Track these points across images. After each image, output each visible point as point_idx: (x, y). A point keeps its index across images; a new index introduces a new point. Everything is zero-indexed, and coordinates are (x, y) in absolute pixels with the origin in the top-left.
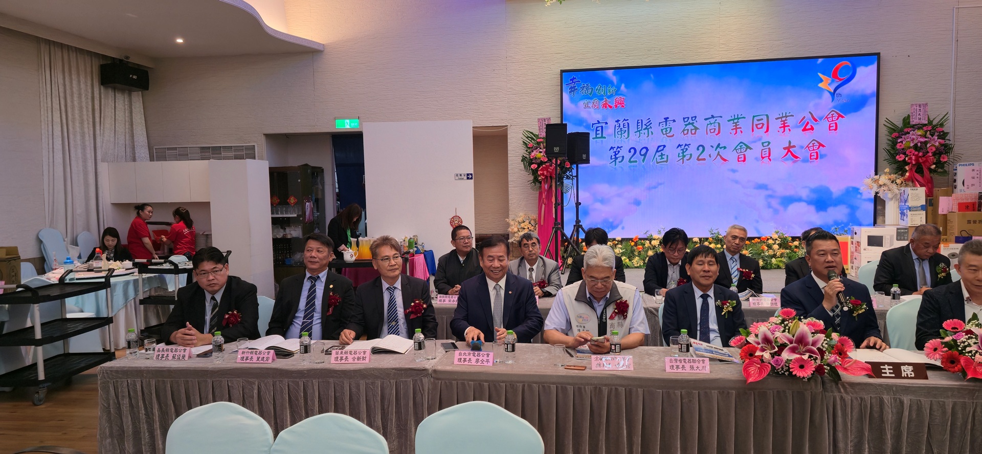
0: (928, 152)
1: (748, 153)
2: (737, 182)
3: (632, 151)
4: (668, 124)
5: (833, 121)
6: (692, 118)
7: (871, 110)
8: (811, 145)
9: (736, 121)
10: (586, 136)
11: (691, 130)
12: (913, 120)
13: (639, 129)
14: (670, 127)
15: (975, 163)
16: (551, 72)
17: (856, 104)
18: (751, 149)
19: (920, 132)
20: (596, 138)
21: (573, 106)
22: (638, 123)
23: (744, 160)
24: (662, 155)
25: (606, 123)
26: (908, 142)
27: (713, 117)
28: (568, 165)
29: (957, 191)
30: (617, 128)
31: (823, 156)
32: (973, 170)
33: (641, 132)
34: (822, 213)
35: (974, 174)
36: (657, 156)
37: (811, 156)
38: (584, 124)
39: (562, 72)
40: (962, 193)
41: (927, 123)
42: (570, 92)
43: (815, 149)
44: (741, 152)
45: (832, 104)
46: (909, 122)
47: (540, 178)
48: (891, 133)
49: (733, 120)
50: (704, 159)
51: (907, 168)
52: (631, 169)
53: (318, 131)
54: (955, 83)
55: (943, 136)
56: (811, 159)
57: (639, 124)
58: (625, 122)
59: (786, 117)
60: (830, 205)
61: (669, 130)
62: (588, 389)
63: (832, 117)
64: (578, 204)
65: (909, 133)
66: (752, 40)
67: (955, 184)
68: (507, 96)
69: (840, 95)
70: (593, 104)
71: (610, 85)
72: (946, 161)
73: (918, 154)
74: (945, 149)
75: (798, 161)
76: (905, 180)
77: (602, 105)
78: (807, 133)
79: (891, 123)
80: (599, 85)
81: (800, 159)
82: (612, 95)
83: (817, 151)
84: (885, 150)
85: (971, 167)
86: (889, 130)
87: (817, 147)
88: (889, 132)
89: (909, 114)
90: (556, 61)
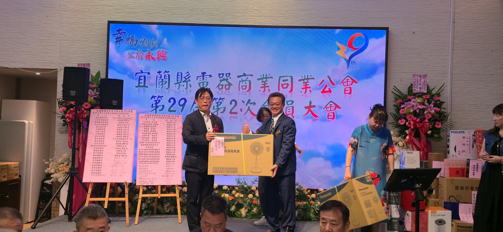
0: (425, 119)
3: (172, 101)
4: (205, 78)
5: (348, 85)
6: (226, 74)
8: (329, 106)
9: (264, 80)
10: (120, 84)
11: (226, 85)
12: (415, 89)
13: (179, 81)
14: (206, 81)
15: (465, 131)
16: (101, 22)
17: (368, 72)
19: (419, 100)
20: (139, 86)
21: (118, 55)
22: (178, 75)
25: (149, 73)
26: (408, 108)
27: (245, 75)
29: (449, 156)
30: (158, 79)
31: (339, 117)
32: (464, 138)
35: (465, 141)
36: (194, 107)
37: (328, 116)
38: (128, 73)
40: (455, 158)
41: (426, 92)
42: (116, 42)
43: (332, 109)
45: (348, 71)
46: (412, 91)
48: (396, 99)
50: (236, 113)
51: (407, 132)
54: (452, 59)
55: (439, 104)
56: (328, 118)
57: (179, 77)
58: (166, 73)
59: (308, 79)
61: (205, 83)
63: (347, 82)
65: (410, 100)
66: (282, 9)
67: (448, 149)
68: (59, 41)
69: (354, 63)
70: (137, 55)
71: (154, 39)
72: (440, 128)
73: (416, 120)
74: (440, 117)
75: (317, 119)
76: (406, 143)
77: (145, 56)
78: (325, 95)
79: (398, 91)
80: (143, 38)
81: (319, 118)
82: (155, 47)
83: (334, 111)
84: (391, 115)
85: (462, 135)
86: (396, 96)
87: (334, 108)
88: (395, 98)
89: (413, 83)
90: (107, 13)
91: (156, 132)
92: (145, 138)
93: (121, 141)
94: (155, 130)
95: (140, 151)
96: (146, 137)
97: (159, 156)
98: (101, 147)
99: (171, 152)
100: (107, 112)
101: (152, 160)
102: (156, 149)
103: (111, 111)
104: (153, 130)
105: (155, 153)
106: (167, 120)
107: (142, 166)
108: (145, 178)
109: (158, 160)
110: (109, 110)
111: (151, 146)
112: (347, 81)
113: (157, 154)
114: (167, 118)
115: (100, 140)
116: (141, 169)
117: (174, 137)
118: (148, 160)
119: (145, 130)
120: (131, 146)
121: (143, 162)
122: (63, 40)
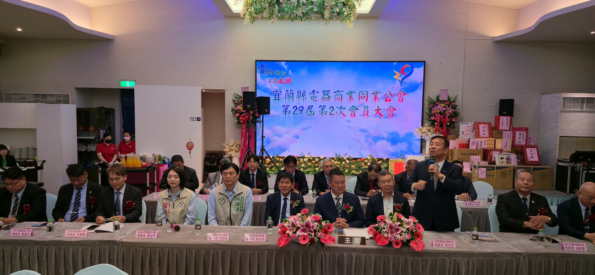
0: (446, 116)
1: (357, 112)
2: (350, 128)
3: (295, 108)
4: (314, 94)
5: (401, 96)
6: (327, 91)
7: (420, 91)
8: (389, 109)
9: (350, 94)
10: (268, 99)
11: (327, 98)
12: (441, 98)
13: (298, 96)
14: (315, 96)
15: (469, 123)
16: (251, 60)
17: (413, 88)
18: (358, 110)
19: (443, 105)
20: (275, 99)
21: (262, 81)
22: (298, 93)
23: (354, 116)
24: (311, 111)
25: (281, 92)
26: (436, 110)
27: (338, 91)
28: (257, 115)
29: (460, 137)
30: (287, 95)
31: (395, 115)
32: (468, 126)
33: (300, 97)
34: (394, 146)
35: (468, 128)
36: (308, 112)
37: (389, 115)
38: (269, 92)
39: (256, 61)
40: (462, 138)
41: (447, 100)
42: (261, 73)
44: (353, 111)
45: (400, 88)
46: (439, 99)
47: (241, 122)
48: (430, 104)
49: (349, 93)
50: (333, 114)
51: (436, 124)
52: (294, 118)
53: (109, 87)
54: (463, 79)
55: (454, 107)
56: (389, 116)
58: (291, 91)
59: (377, 93)
60: (399, 142)
61: (315, 97)
62: (203, 251)
63: (401, 94)
64: (263, 137)
65: (438, 105)
66: (361, 50)
67: (459, 133)
68: (225, 73)
69: (405, 83)
70: (274, 80)
71: (283, 71)
72: (455, 121)
73: (441, 117)
74: (455, 115)
75: (382, 117)
76: (435, 129)
77: (279, 81)
78: (387, 102)
79: (431, 99)
80: (277, 70)
81: (384, 116)
82: (284, 76)
83: (392, 112)
84: (426, 114)
85: (467, 125)
86: (429, 102)
87: (392, 110)
89: (439, 94)
90: (253, 55)
122: (227, 72)
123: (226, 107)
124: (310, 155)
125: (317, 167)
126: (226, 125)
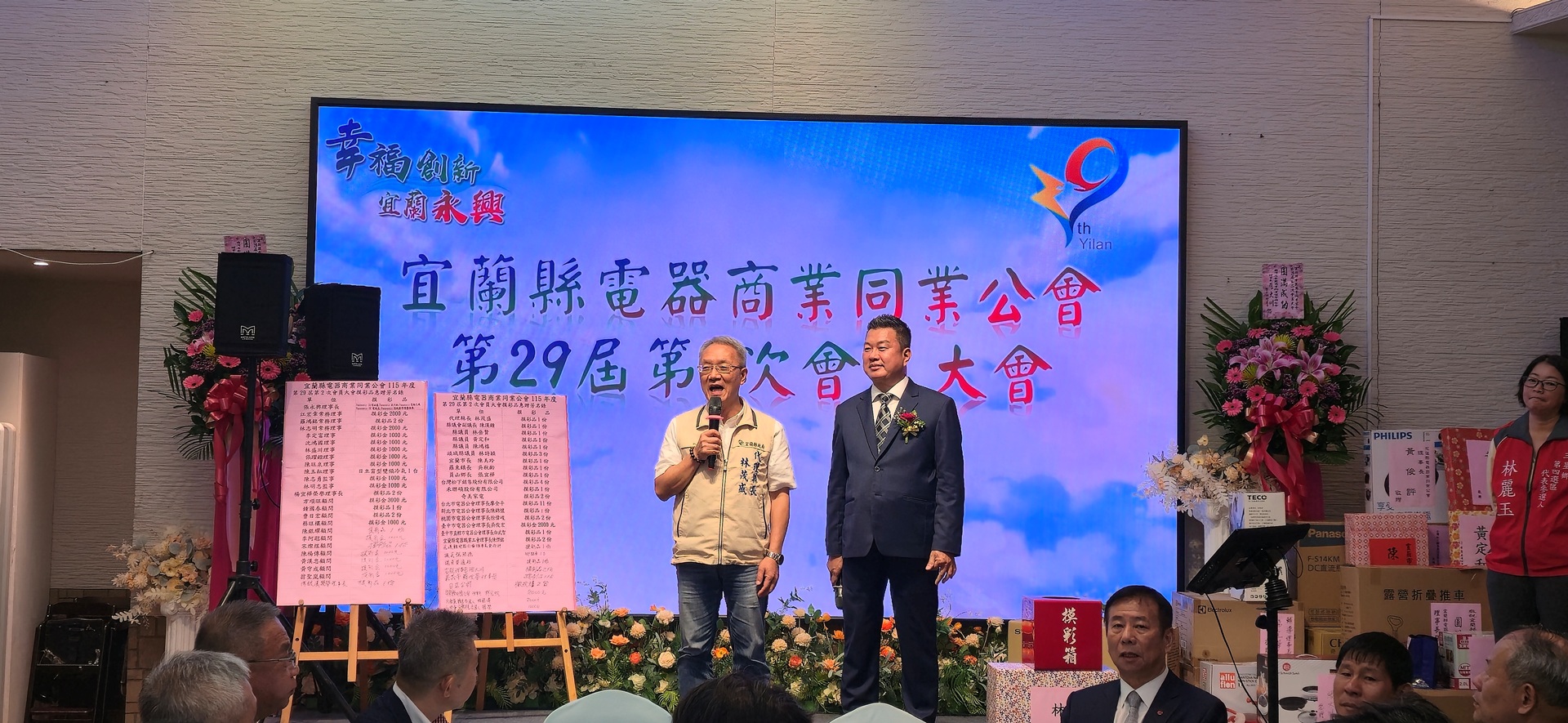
0: (1299, 397)
3: (523, 350)
4: (627, 279)
5: (1068, 297)
6: (694, 265)
7: (1163, 274)
8: (1013, 360)
9: (813, 282)
10: (369, 298)
11: (693, 300)
12: (1270, 307)
13: (542, 289)
14: (632, 287)
15: (1415, 433)
16: (289, 101)
17: (1127, 257)
19: (1282, 341)
20: (416, 305)
21: (345, 207)
22: (540, 270)
24: (608, 367)
25: (447, 265)
26: (1248, 366)
27: (752, 266)
29: (1373, 505)
30: (477, 281)
31: (1045, 394)
32: (1410, 451)
33: (549, 296)
35: (1412, 461)
36: (592, 370)
37: (1012, 391)
38: (380, 263)
39: (317, 102)
40: (1385, 512)
41: (1301, 316)
42: (339, 165)
43: (1022, 372)
44: (828, 371)
45: (1065, 253)
46: (1260, 313)
47: (212, 421)
48: (1215, 339)
49: (807, 279)
51: (1248, 436)
54: (1377, 215)
55: (1338, 354)
56: (1012, 400)
57: (543, 274)
58: (502, 264)
59: (948, 279)
60: (1065, 533)
61: (628, 295)
63: (1068, 287)
65: (1255, 342)
66: (864, 61)
67: (1367, 486)
68: (145, 162)
69: (1087, 228)
70: (408, 206)
71: (461, 156)
72: (1344, 424)
73: (1274, 400)
74: (1343, 390)
75: (979, 403)
76: (1245, 469)
77: (436, 210)
78: (1001, 327)
79: (1220, 314)
80: (427, 152)
81: (984, 399)
82: (464, 182)
83: (1029, 377)
84: (1200, 385)
85: (1405, 443)
86: (1213, 329)
87: (1029, 366)
88: (1210, 336)
89: (1261, 289)
90: (304, 72)
91: (490, 450)
92: (457, 467)
93: (384, 478)
94: (487, 443)
95: (446, 508)
96: (460, 464)
97: (504, 522)
98: (324, 497)
99: (537, 511)
100: (338, 390)
101: (482, 536)
102: (492, 503)
103: (349, 386)
104: (481, 443)
105: (490, 515)
106: (519, 412)
107: (454, 555)
108: (465, 589)
109: (500, 536)
110: (343, 382)
111: (479, 493)
112: (1065, 284)
113: (498, 517)
114: (521, 404)
115: (322, 475)
116: (450, 562)
117: (546, 465)
118: (472, 537)
119: (455, 443)
120: (415, 492)
121: (456, 543)
122: (158, 158)
123: (142, 343)
124: (602, 603)
125: (638, 669)
126: (143, 443)
